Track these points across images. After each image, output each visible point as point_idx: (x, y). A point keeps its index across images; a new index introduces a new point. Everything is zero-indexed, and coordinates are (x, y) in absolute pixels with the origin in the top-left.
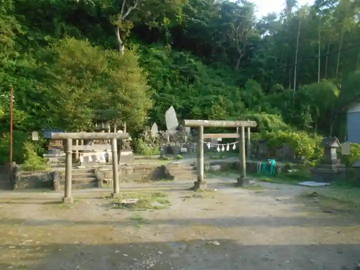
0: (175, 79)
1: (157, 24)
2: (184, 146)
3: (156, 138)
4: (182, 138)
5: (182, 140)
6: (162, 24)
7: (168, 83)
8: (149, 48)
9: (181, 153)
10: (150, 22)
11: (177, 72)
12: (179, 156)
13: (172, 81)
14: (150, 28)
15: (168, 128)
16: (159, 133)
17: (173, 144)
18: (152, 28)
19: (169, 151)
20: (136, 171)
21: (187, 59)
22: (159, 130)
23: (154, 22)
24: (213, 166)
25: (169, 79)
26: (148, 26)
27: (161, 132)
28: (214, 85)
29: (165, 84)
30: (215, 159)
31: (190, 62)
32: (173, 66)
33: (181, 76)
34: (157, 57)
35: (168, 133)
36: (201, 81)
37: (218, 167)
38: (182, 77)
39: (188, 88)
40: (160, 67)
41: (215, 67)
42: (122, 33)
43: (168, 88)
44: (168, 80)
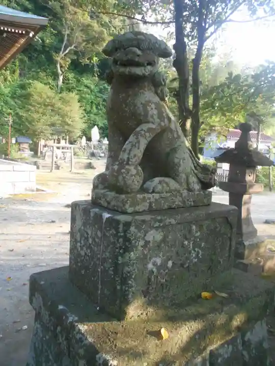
0: (99, 105)
1: (88, 61)
2: (102, 153)
3: (85, 146)
4: (101, 147)
5: (101, 149)
6: (92, 62)
7: (94, 107)
9: (100, 157)
10: (83, 60)
12: (99, 158)
13: (97, 106)
14: (83, 64)
15: (92, 140)
17: (95, 151)
18: (84, 65)
19: (93, 155)
22: (86, 141)
23: (87, 60)
26: (81, 63)
27: (88, 142)
29: (92, 107)
32: (99, 95)
33: (103, 103)
34: (87, 87)
35: (92, 143)
40: (89, 94)
42: (61, 67)
43: (94, 110)
44: (94, 105)
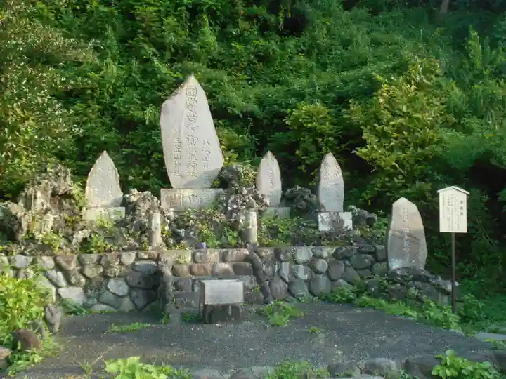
4: (234, 226)
5: (231, 236)
13: (223, 26)
22: (125, 186)
27: (134, 195)
35: (171, 201)
39: (283, 48)
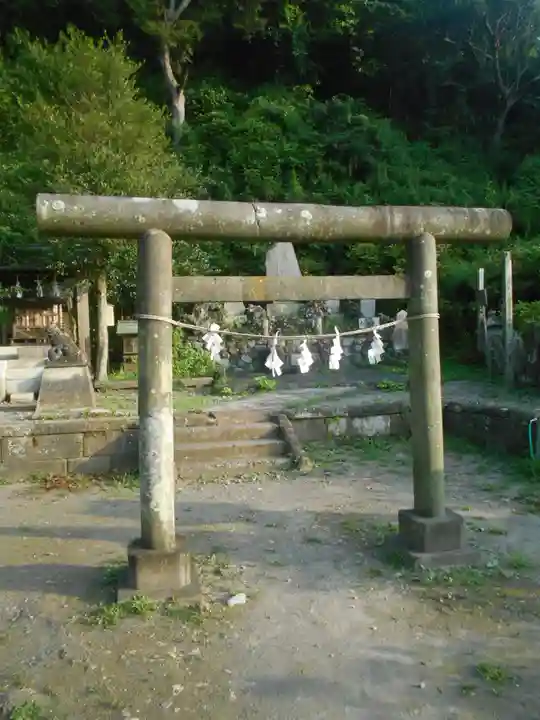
0: (313, 171)
6: (281, 25)
8: (252, 97)
10: (247, 21)
11: (320, 149)
13: (307, 177)
14: (248, 37)
16: (246, 312)
18: (254, 36)
20: (44, 440)
21: (349, 117)
23: (257, 19)
24: (357, 422)
25: (297, 168)
26: (242, 32)
27: (251, 308)
28: (425, 182)
30: (388, 388)
31: (357, 123)
33: (331, 162)
35: (273, 312)
36: (390, 174)
37: (378, 424)
38: (334, 164)
41: (436, 142)
44: (294, 172)
